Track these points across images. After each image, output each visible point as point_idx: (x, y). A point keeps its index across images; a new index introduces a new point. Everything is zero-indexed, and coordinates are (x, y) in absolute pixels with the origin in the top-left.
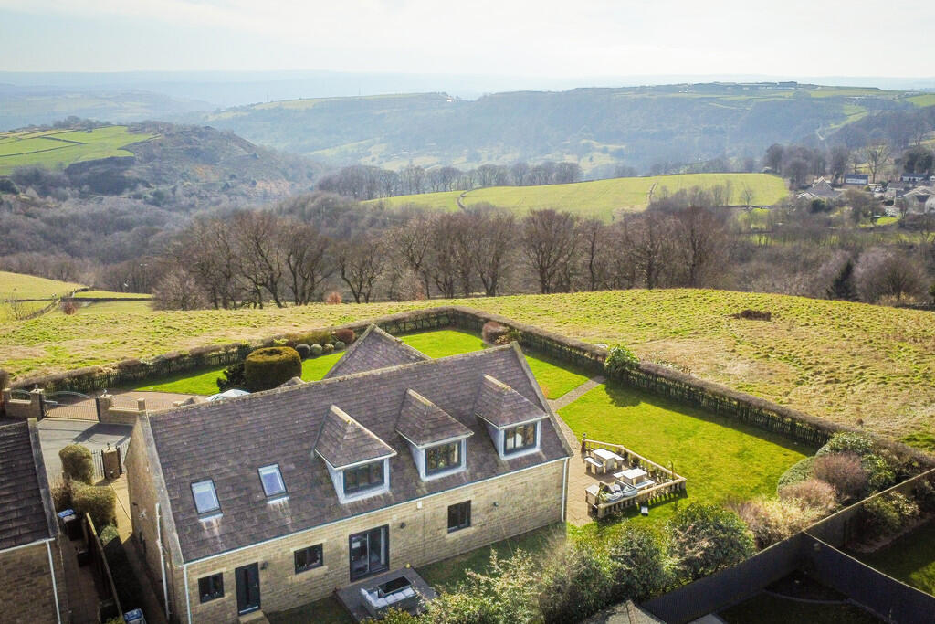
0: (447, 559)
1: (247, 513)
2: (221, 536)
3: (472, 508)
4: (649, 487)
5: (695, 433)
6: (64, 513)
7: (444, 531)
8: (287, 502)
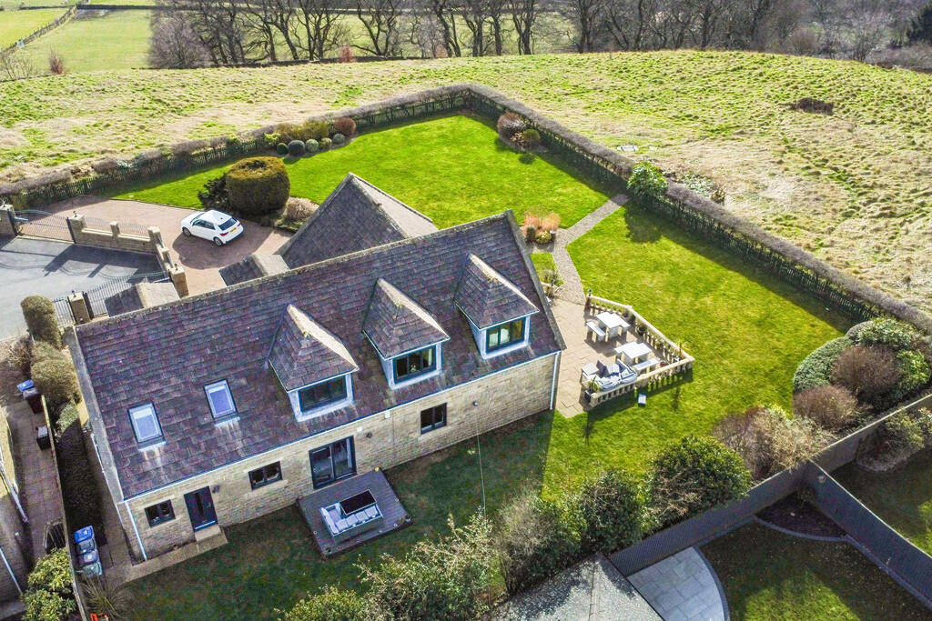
0: (420, 458)
1: (193, 438)
2: (164, 467)
3: (448, 410)
4: (652, 369)
5: (716, 287)
6: (24, 385)
7: (417, 434)
8: (237, 424)
